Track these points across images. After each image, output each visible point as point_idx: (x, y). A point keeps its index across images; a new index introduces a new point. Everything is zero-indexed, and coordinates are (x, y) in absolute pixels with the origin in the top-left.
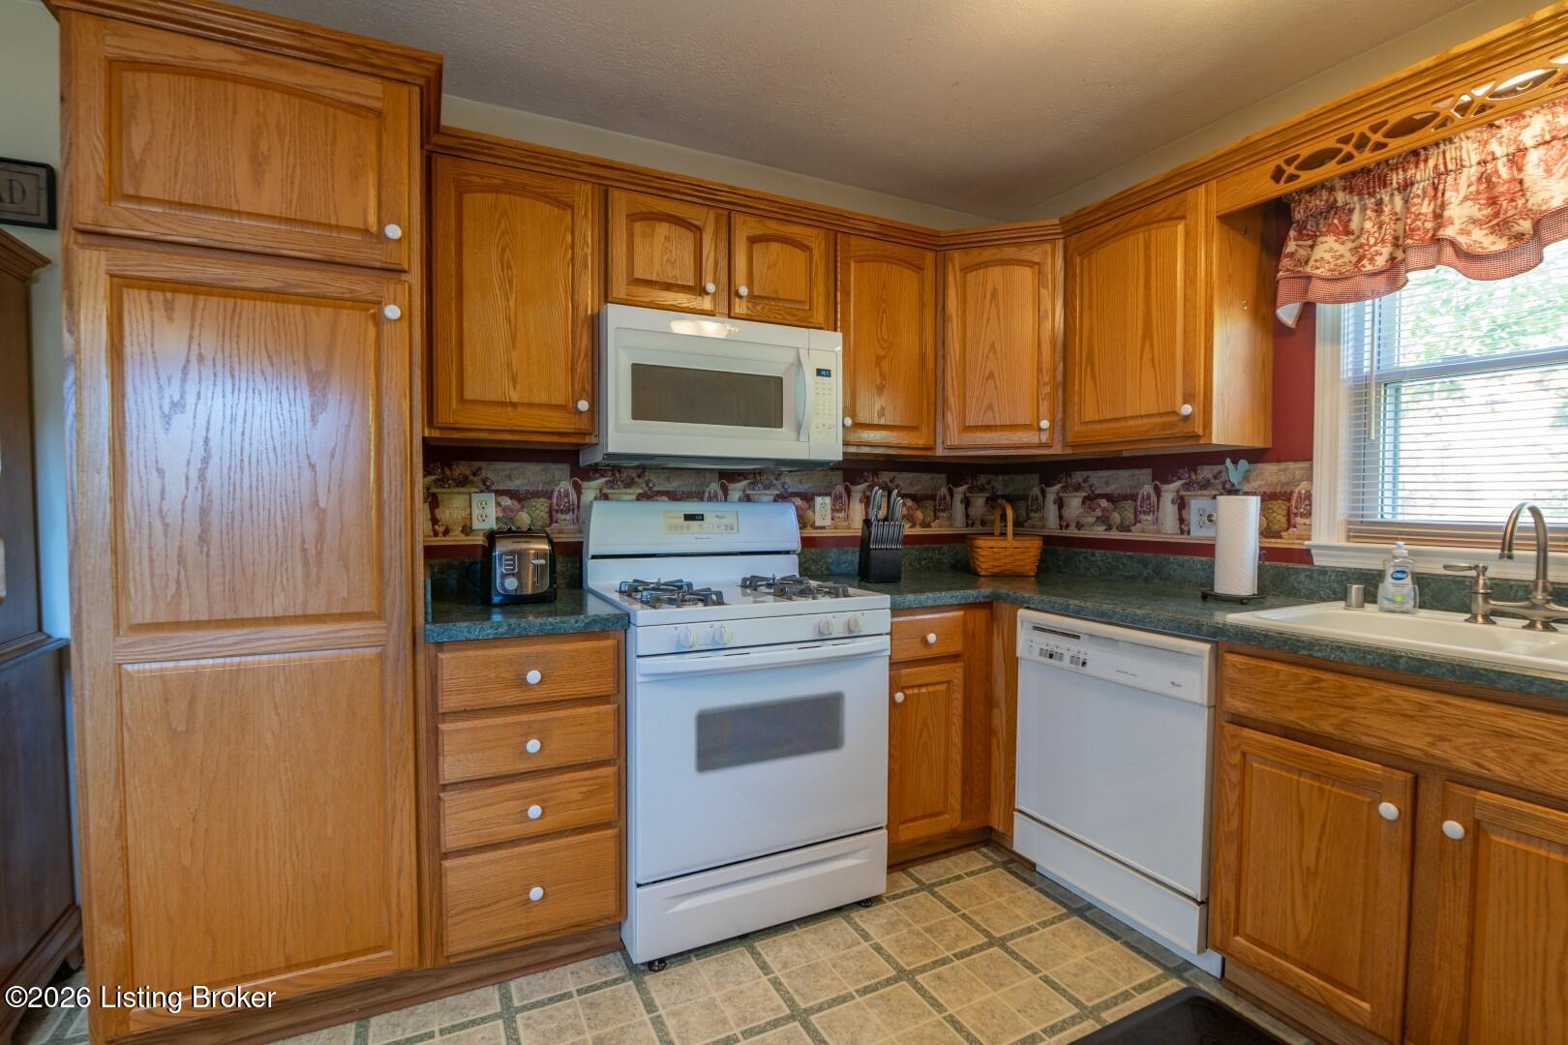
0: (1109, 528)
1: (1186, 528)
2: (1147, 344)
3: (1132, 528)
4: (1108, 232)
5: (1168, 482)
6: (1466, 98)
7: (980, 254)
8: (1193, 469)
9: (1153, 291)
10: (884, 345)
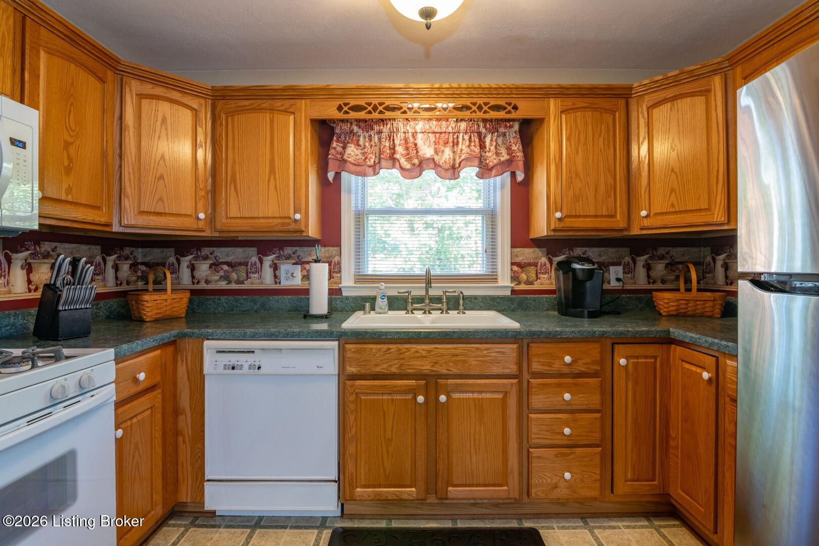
0: (230, 283)
1: (278, 281)
2: (272, 177)
3: (245, 282)
4: (245, 106)
5: (267, 255)
6: (410, 106)
7: (152, 88)
8: (281, 248)
9: (276, 148)
10: (72, 134)
